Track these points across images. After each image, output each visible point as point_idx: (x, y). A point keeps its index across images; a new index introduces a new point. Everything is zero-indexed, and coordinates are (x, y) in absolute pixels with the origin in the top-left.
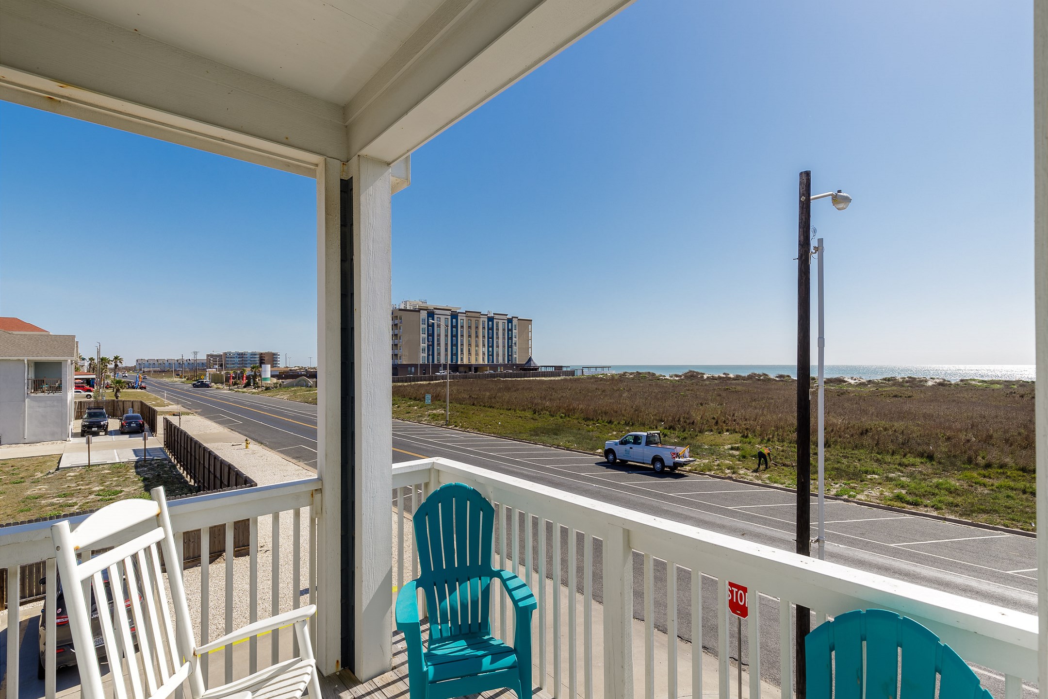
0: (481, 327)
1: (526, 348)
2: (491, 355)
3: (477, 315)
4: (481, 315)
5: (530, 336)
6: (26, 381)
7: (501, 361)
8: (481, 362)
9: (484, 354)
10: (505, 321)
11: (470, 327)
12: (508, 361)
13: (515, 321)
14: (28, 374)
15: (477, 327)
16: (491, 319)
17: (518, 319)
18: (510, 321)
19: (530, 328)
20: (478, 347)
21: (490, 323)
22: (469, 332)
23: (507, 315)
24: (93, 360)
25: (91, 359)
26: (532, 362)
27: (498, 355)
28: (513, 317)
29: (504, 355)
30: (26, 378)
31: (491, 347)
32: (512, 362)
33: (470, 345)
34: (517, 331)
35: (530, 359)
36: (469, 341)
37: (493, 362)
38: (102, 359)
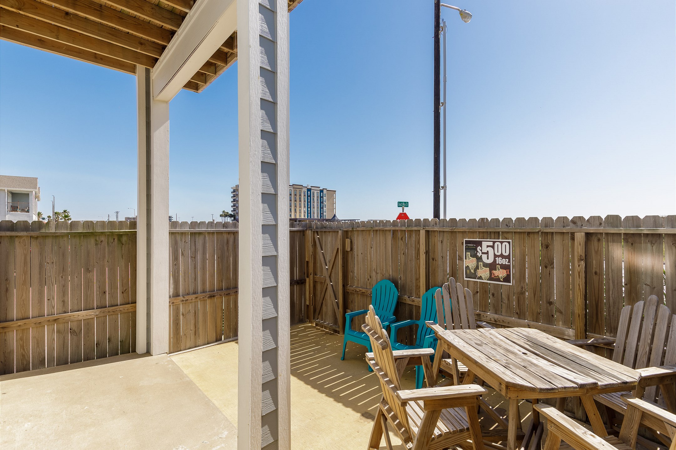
0: (303, 195)
1: (333, 209)
2: (309, 213)
3: (300, 187)
4: (303, 187)
5: (335, 201)
6: (6, 203)
7: (316, 217)
8: (303, 217)
9: (305, 212)
10: (318, 191)
11: (295, 195)
12: (321, 217)
13: (325, 191)
14: (8, 200)
15: (300, 195)
16: (309, 190)
17: (327, 190)
18: (322, 191)
19: (334, 196)
20: (301, 208)
21: (309, 192)
22: (295, 198)
23: (320, 187)
24: (50, 217)
25: (49, 217)
26: (336, 217)
27: (314, 213)
28: (323, 189)
29: (318, 213)
30: (6, 201)
31: (309, 208)
32: (323, 218)
33: (296, 206)
34: (326, 198)
35: (335, 216)
36: (295, 204)
37: (311, 217)
38: (56, 213)
